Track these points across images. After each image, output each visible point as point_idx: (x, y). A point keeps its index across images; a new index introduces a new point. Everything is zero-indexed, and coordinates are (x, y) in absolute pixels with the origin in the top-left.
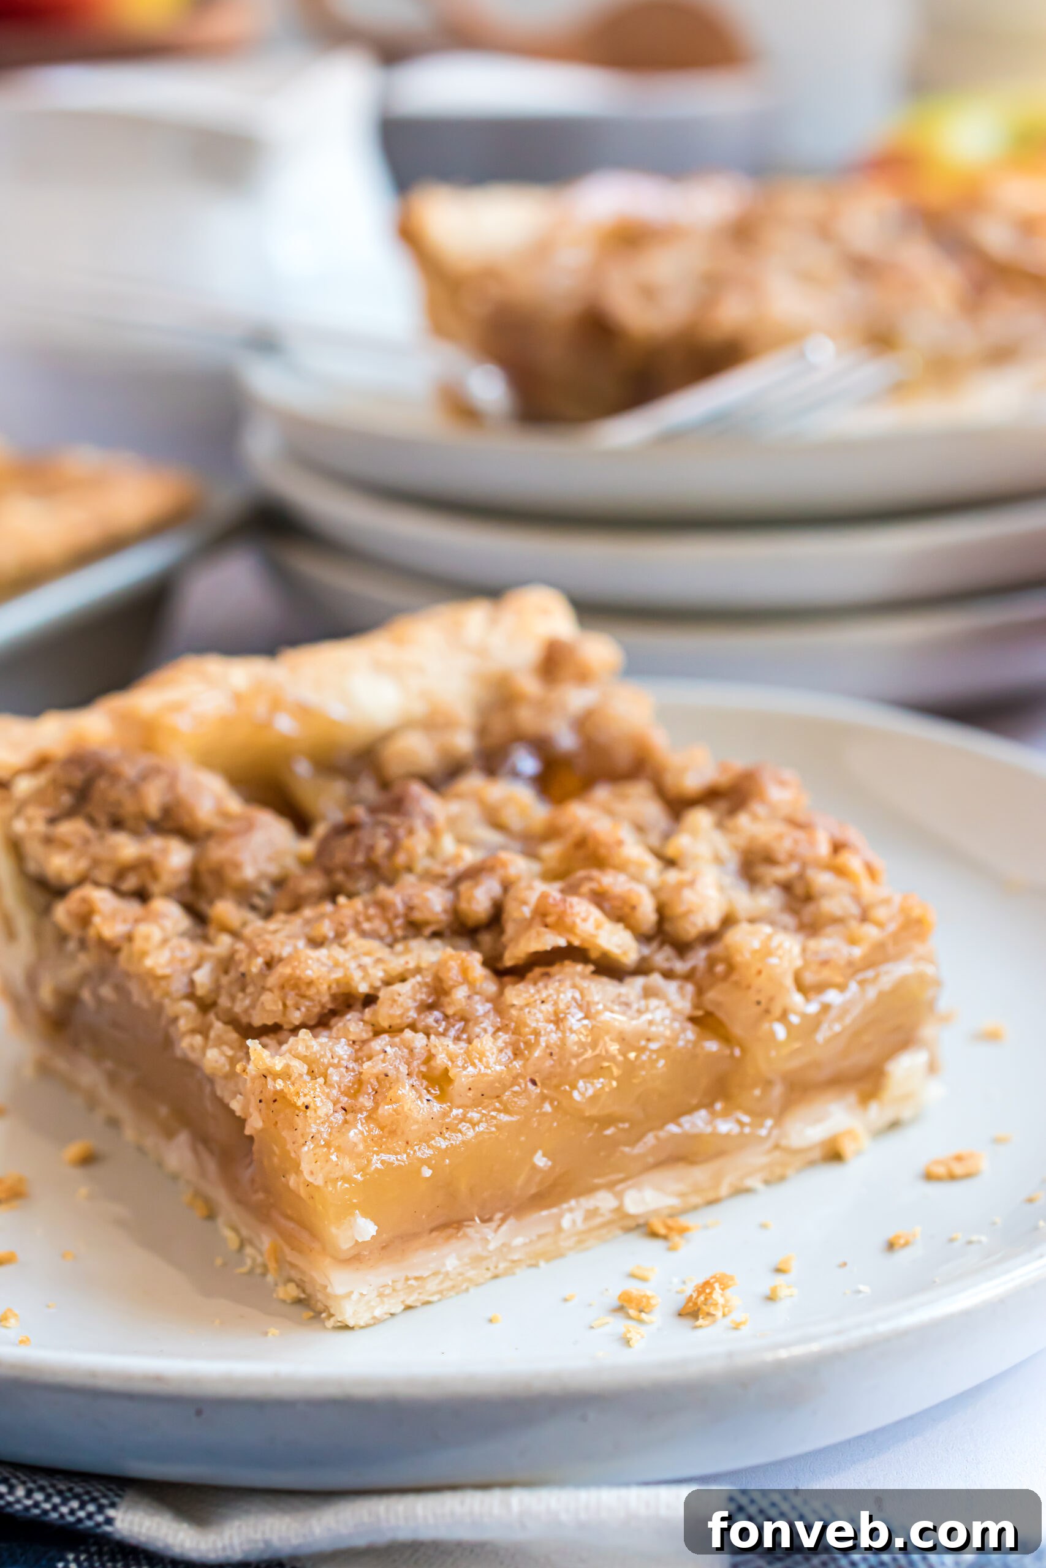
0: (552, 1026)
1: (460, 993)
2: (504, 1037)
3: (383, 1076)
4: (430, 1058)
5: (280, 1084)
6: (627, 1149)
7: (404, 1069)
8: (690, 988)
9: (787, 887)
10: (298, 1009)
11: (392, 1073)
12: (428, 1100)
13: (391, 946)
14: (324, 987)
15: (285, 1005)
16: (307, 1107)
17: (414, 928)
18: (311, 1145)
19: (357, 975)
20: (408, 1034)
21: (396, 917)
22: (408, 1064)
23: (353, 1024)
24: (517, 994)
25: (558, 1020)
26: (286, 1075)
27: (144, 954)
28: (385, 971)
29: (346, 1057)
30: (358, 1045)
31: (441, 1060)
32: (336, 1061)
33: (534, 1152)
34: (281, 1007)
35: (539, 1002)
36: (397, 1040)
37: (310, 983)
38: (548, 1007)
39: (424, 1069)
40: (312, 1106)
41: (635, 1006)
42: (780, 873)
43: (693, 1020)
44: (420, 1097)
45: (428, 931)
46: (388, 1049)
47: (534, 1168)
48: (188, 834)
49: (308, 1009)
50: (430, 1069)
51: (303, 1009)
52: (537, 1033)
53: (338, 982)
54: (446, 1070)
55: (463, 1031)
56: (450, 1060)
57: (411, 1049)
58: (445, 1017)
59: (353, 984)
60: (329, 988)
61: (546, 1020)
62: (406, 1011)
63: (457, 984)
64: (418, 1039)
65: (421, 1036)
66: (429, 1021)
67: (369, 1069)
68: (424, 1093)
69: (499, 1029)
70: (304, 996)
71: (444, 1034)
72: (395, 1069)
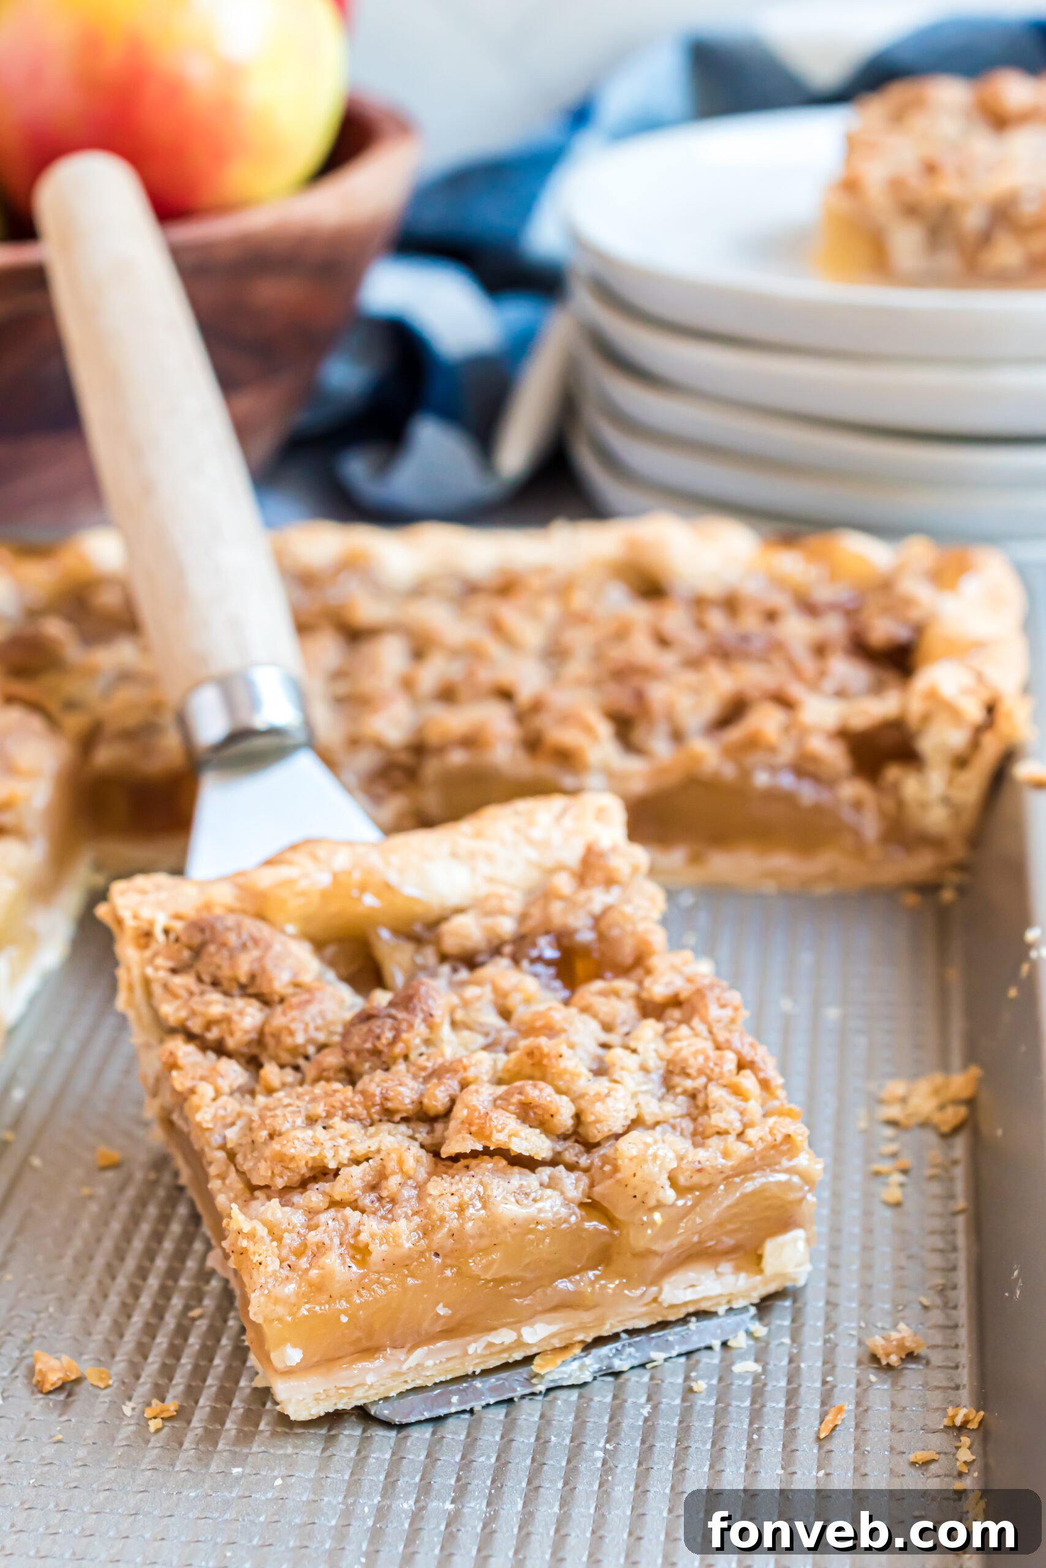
0: (456, 1215)
1: (393, 1183)
2: (417, 1220)
3: (320, 1244)
4: (357, 1234)
5: (244, 1243)
6: (517, 1300)
7: (337, 1241)
8: (585, 1180)
9: (693, 1096)
10: (282, 1177)
11: (327, 1241)
12: (350, 1267)
13: (365, 1127)
14: (303, 1163)
15: (273, 1172)
16: (260, 1264)
17: (388, 1114)
18: (257, 1293)
19: (329, 1154)
20: (348, 1211)
21: (374, 1105)
22: (342, 1236)
23: (314, 1196)
24: (438, 1186)
25: (461, 1209)
26: (251, 1236)
27: (198, 1108)
28: (352, 1151)
29: (299, 1225)
30: (312, 1212)
31: (364, 1237)
32: (291, 1227)
33: (438, 1304)
34: (270, 1174)
35: (449, 1194)
36: (339, 1215)
37: (293, 1159)
38: (455, 1200)
39: (352, 1242)
40: (263, 1263)
41: (533, 1195)
42: (689, 1084)
43: (582, 1205)
44: (344, 1263)
45: (397, 1118)
46: (330, 1222)
47: (438, 1315)
48: (265, 1000)
49: (289, 1177)
50: (356, 1241)
51: (286, 1178)
52: (442, 1220)
53: (314, 1158)
54: (367, 1245)
55: (390, 1211)
56: (373, 1236)
57: (347, 1224)
58: (380, 1199)
59: (326, 1161)
60: (307, 1163)
61: (452, 1210)
62: (355, 1189)
63: (394, 1173)
64: (354, 1216)
65: (357, 1213)
66: (367, 1200)
67: (313, 1237)
68: (348, 1260)
69: (415, 1213)
70: (287, 1168)
71: (374, 1213)
72: (331, 1239)
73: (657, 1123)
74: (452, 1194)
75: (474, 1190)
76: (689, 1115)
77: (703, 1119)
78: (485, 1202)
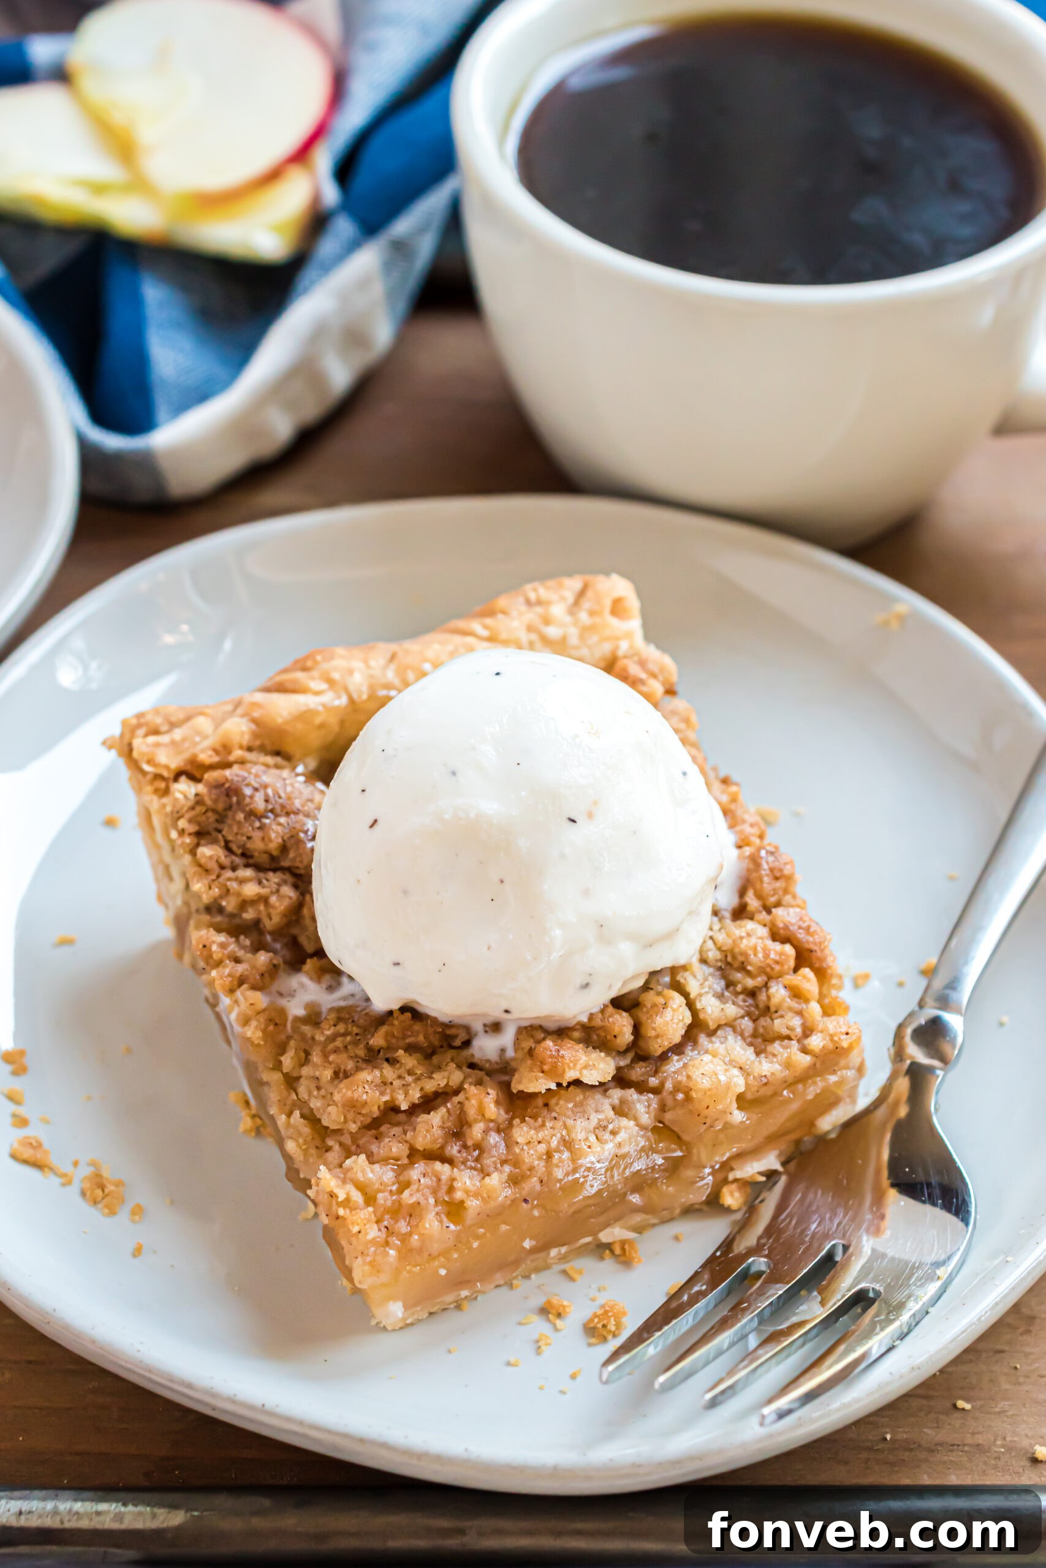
0: (544, 1163)
1: (476, 1131)
2: (507, 1169)
3: (416, 1205)
4: (451, 1189)
5: (341, 1211)
7: (432, 1201)
8: (656, 1102)
10: (355, 1122)
11: (421, 1200)
12: (447, 1227)
13: (428, 1061)
14: (374, 1106)
15: (344, 1116)
16: (359, 1232)
19: (399, 1095)
20: (438, 1165)
22: (434, 1192)
23: (392, 1143)
24: (522, 1133)
25: (549, 1155)
26: (347, 1203)
28: (423, 1091)
29: (390, 1183)
30: (401, 1169)
31: (459, 1195)
32: (383, 1187)
33: (524, 1241)
34: (342, 1119)
35: (536, 1143)
36: (428, 1169)
37: (364, 1104)
38: (542, 1148)
39: (446, 1199)
40: (363, 1232)
41: (611, 1127)
42: (748, 981)
43: (655, 1129)
44: (441, 1222)
46: (421, 1178)
49: (363, 1122)
50: (451, 1198)
51: (358, 1122)
52: (531, 1169)
53: (386, 1102)
54: (462, 1202)
55: (477, 1160)
56: (467, 1192)
57: (439, 1180)
58: (465, 1146)
59: (397, 1102)
60: (379, 1107)
61: (540, 1158)
62: (437, 1139)
63: (476, 1121)
64: (444, 1169)
65: (447, 1167)
66: (453, 1150)
67: (408, 1197)
68: (445, 1219)
69: (504, 1162)
70: (359, 1114)
71: (464, 1163)
72: (427, 1199)
73: (719, 1027)
74: (539, 1142)
75: (559, 1135)
76: (748, 1014)
77: (764, 1021)
78: (568, 1144)
